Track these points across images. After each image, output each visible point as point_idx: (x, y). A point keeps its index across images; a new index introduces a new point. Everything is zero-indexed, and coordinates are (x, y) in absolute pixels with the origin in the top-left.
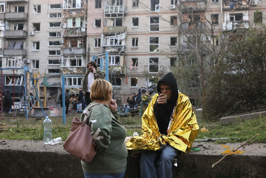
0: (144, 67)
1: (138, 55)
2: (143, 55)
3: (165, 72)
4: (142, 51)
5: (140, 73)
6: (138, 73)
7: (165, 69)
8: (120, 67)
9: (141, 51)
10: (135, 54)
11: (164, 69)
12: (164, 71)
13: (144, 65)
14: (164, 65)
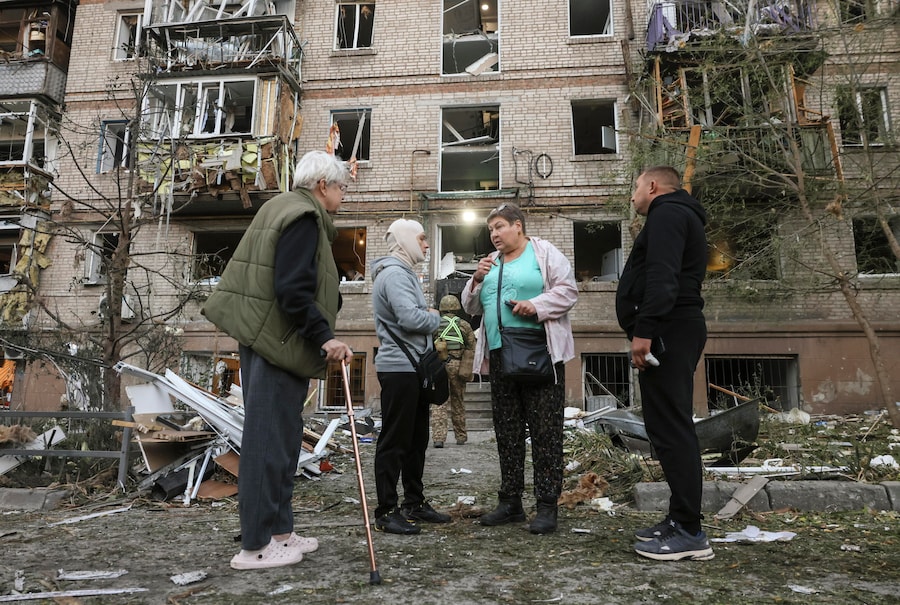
0: (408, 159)
1: (374, 91)
2: (402, 90)
3: (545, 183)
4: (400, 70)
5: (384, 197)
6: (368, 197)
7: (544, 168)
8: (252, 147)
9: (389, 70)
10: (353, 84)
11: (534, 168)
12: (537, 182)
13: (411, 147)
14: (536, 142)
